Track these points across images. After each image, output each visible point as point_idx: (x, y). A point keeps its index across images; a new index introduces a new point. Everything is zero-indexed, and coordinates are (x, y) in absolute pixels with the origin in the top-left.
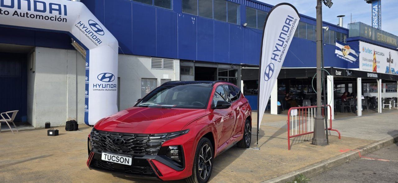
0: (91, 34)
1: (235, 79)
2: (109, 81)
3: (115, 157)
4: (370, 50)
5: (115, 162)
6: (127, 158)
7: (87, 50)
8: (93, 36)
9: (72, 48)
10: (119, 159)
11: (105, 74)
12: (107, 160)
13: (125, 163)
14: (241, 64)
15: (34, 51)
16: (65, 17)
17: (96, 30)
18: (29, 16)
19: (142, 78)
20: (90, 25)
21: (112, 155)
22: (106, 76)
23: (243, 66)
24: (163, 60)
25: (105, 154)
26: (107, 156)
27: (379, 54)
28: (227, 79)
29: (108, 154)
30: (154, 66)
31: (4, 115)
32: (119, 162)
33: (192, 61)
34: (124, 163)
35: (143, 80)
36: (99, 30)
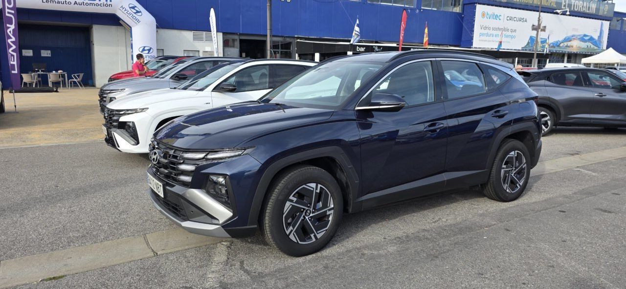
0: (131, 15)
1: (290, 52)
2: (148, 53)
4: (497, 15)
7: (131, 27)
8: (133, 17)
9: (121, 25)
11: (145, 47)
14: (296, 36)
15: (92, 27)
16: (111, 3)
17: (135, 11)
18: (85, 4)
19: (184, 50)
20: (130, 8)
22: (146, 49)
23: (298, 38)
24: (204, 33)
27: (515, 19)
28: (278, 52)
30: (195, 38)
31: (74, 76)
33: (236, 34)
35: (186, 52)
36: (138, 12)
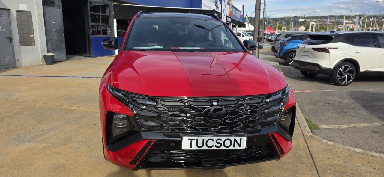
1: (107, 16)
3: (213, 140)
5: (214, 148)
6: (238, 139)
10: (222, 142)
12: (194, 148)
13: (234, 146)
21: (206, 139)
25: (189, 139)
26: (194, 142)
28: (99, 16)
29: (196, 138)
32: (223, 148)
34: (232, 148)
